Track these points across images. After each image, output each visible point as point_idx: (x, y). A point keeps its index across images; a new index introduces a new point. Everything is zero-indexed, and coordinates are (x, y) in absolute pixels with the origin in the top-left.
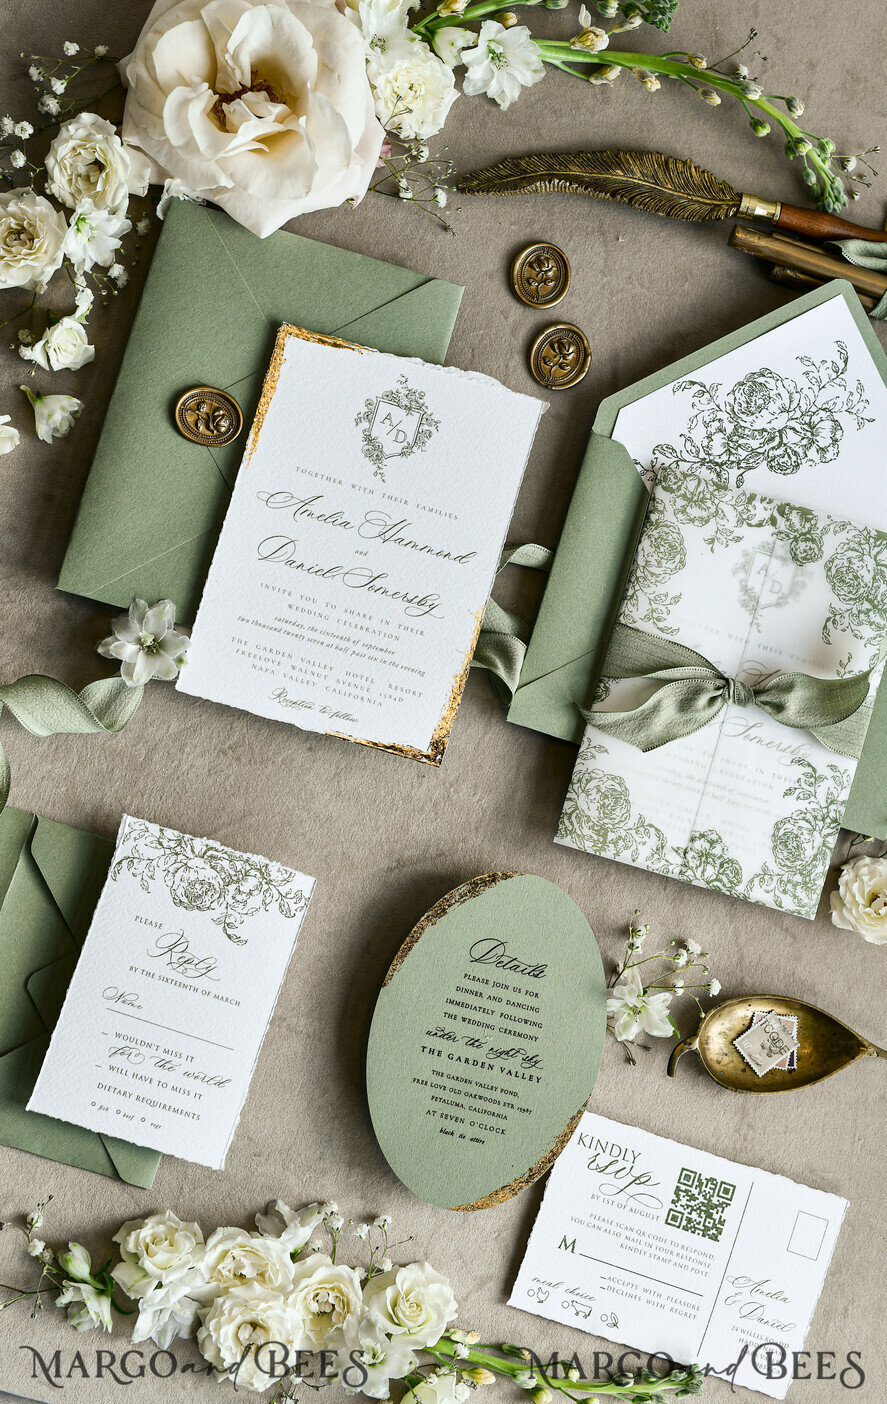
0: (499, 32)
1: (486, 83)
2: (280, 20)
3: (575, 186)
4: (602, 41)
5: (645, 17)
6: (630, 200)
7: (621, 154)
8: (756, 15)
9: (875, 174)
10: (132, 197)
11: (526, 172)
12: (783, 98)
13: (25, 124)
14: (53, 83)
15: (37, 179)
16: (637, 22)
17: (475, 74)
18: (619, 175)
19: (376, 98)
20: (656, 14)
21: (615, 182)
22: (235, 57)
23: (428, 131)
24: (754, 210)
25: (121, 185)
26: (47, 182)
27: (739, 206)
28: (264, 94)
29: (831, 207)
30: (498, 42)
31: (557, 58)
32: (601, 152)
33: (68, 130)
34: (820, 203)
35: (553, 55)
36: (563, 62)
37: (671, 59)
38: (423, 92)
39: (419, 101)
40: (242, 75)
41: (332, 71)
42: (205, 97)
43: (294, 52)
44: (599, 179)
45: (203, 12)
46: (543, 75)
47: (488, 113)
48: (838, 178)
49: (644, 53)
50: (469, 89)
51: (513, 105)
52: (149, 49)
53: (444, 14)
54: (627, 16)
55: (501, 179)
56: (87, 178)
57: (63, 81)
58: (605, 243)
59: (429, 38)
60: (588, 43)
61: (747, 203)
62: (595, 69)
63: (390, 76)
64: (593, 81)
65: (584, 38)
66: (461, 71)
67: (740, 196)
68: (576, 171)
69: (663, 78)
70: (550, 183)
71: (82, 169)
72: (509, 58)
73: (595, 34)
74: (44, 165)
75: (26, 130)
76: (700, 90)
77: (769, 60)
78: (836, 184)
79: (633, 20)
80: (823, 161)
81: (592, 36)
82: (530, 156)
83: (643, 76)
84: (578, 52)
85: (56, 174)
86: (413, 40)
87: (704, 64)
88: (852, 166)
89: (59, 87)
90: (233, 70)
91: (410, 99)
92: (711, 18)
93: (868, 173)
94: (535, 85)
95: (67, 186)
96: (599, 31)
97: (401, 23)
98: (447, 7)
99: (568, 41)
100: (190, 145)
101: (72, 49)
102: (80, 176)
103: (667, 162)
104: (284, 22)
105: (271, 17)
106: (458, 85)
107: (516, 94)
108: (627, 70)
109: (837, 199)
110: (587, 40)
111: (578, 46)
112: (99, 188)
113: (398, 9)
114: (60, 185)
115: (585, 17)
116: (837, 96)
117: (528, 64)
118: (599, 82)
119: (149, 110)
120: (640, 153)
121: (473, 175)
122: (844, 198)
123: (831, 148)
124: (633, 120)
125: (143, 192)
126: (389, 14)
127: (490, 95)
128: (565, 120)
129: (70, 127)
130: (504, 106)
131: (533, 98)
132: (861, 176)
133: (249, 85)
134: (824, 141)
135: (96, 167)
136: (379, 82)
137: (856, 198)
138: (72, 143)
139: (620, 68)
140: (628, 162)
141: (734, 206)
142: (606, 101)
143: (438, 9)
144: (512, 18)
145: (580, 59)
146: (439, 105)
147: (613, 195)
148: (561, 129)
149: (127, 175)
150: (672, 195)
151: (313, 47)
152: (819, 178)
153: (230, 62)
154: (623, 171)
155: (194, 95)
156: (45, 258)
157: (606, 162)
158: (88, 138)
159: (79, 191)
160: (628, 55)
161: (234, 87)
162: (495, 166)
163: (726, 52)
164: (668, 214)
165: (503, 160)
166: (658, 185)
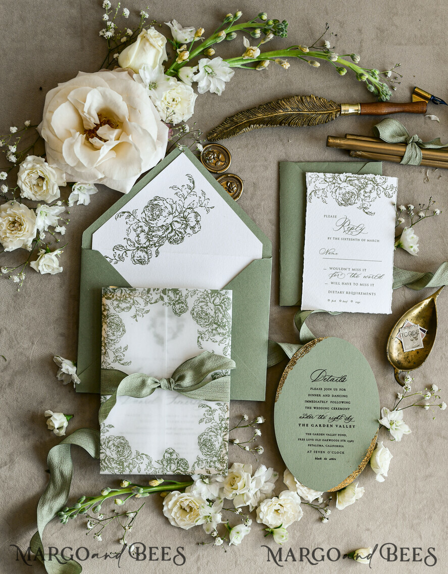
0: (208, 62)
1: (208, 86)
2: (104, 93)
3: (261, 126)
4: (256, 53)
5: (274, 33)
6: (289, 125)
7: (280, 102)
8: (327, 14)
9: (402, 77)
10: (60, 188)
11: (238, 123)
12: (349, 55)
13: (3, 173)
14: (10, 148)
15: (16, 193)
16: (271, 36)
17: (202, 85)
18: (281, 112)
19: (159, 111)
20: (279, 33)
21: (280, 117)
22: (89, 113)
23: (186, 118)
24: (348, 111)
25: (53, 185)
26: (20, 192)
27: (341, 111)
28: (107, 125)
29: (385, 99)
30: (209, 66)
31: (238, 64)
32: (270, 103)
33: (23, 166)
34: (379, 98)
35: (236, 64)
36: (242, 65)
37: (292, 49)
38: (180, 100)
39: (179, 106)
40: (95, 119)
41: (135, 109)
42: (80, 138)
43: (115, 104)
44: (272, 117)
45: (68, 98)
46: (234, 73)
47: (213, 98)
48: (385, 84)
49: (279, 49)
50: (201, 91)
51: (223, 93)
52: (49, 122)
53: (180, 62)
54: (266, 34)
55: (227, 129)
56: (38, 185)
57: (14, 146)
58: (283, 145)
59: (176, 75)
60: (251, 55)
61: (343, 108)
62: (257, 63)
63: (163, 99)
64: (257, 69)
65: (248, 53)
66: (195, 85)
67: (340, 106)
68: (260, 116)
69: (290, 59)
70: (249, 127)
71: (34, 182)
72: (216, 71)
73: (252, 49)
74: (17, 186)
75: (4, 176)
76: (309, 62)
77: (339, 35)
78: (384, 88)
79: (269, 36)
80: (376, 78)
81: (251, 51)
82: (237, 114)
83: (281, 63)
84: (248, 60)
85: (24, 187)
86: (168, 79)
87: (308, 50)
88: (390, 74)
89: (13, 149)
90: (90, 119)
91: (174, 106)
92: (306, 22)
93: (398, 76)
94: (232, 79)
95: (30, 191)
96: (254, 48)
97: (161, 73)
98: (181, 59)
99: (241, 56)
100: (80, 164)
101: (14, 130)
102: (34, 185)
103: (302, 99)
104: (107, 93)
105: (100, 92)
106: (196, 90)
107: (224, 86)
108: (272, 60)
109: (387, 94)
110: (250, 54)
111: (246, 57)
112: (44, 188)
113: (157, 66)
114: (27, 193)
115: (246, 42)
116: (375, 42)
117: (225, 73)
118: (261, 69)
119: (57, 151)
120: (288, 98)
121: (213, 131)
122: (390, 92)
123: (377, 72)
124: (281, 82)
125: (65, 185)
126: (154, 70)
127: (211, 91)
128: (249, 92)
129: (23, 165)
130: (220, 94)
131: (232, 86)
132: (395, 78)
133: (99, 123)
134: (373, 71)
135: (41, 179)
136: (158, 103)
137: (395, 89)
138: (27, 172)
139: (269, 61)
140: (283, 105)
141: (338, 111)
142: (267, 77)
143: (177, 60)
144: (212, 52)
145: (249, 61)
146: (189, 104)
147: (280, 124)
148: (249, 96)
149: (55, 179)
150: (308, 114)
151: (123, 100)
152: (376, 87)
153: (87, 116)
154: (282, 110)
155: (74, 141)
156: (29, 234)
157: (273, 108)
158: (33, 168)
159: (36, 192)
160: (271, 53)
161: (92, 126)
162: (222, 124)
163: (318, 36)
164: (308, 125)
165: (226, 120)
166: (300, 111)
